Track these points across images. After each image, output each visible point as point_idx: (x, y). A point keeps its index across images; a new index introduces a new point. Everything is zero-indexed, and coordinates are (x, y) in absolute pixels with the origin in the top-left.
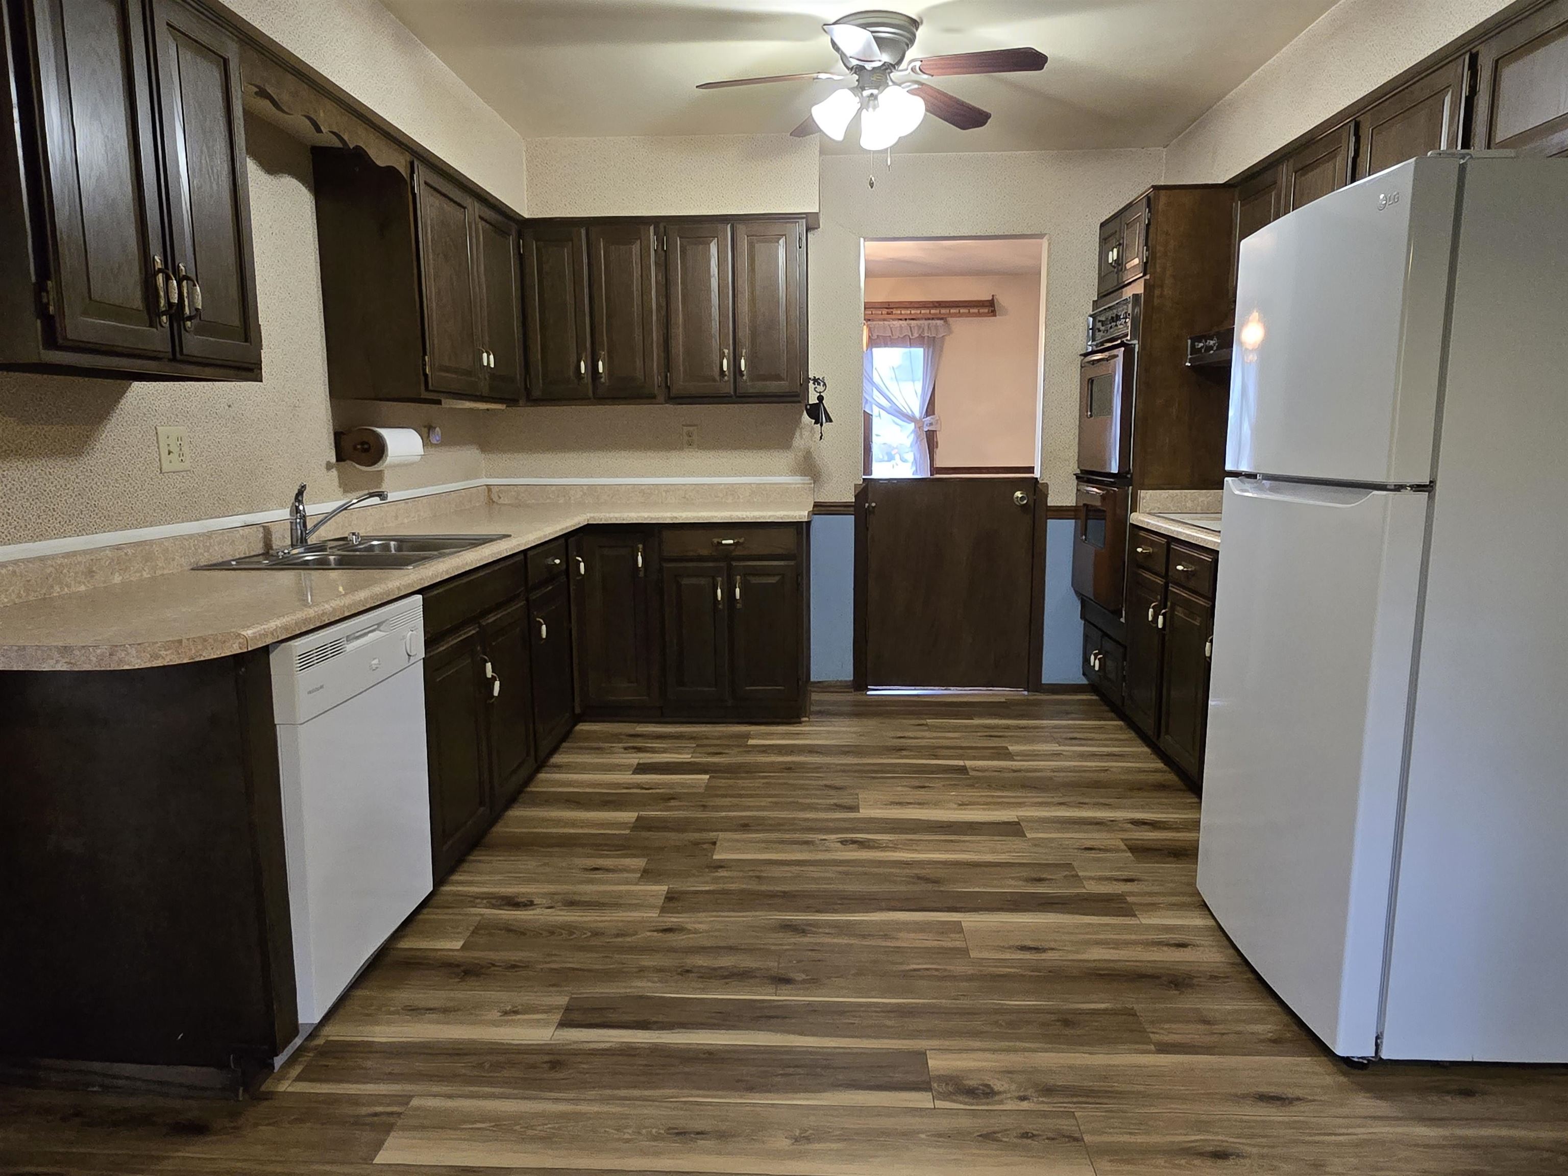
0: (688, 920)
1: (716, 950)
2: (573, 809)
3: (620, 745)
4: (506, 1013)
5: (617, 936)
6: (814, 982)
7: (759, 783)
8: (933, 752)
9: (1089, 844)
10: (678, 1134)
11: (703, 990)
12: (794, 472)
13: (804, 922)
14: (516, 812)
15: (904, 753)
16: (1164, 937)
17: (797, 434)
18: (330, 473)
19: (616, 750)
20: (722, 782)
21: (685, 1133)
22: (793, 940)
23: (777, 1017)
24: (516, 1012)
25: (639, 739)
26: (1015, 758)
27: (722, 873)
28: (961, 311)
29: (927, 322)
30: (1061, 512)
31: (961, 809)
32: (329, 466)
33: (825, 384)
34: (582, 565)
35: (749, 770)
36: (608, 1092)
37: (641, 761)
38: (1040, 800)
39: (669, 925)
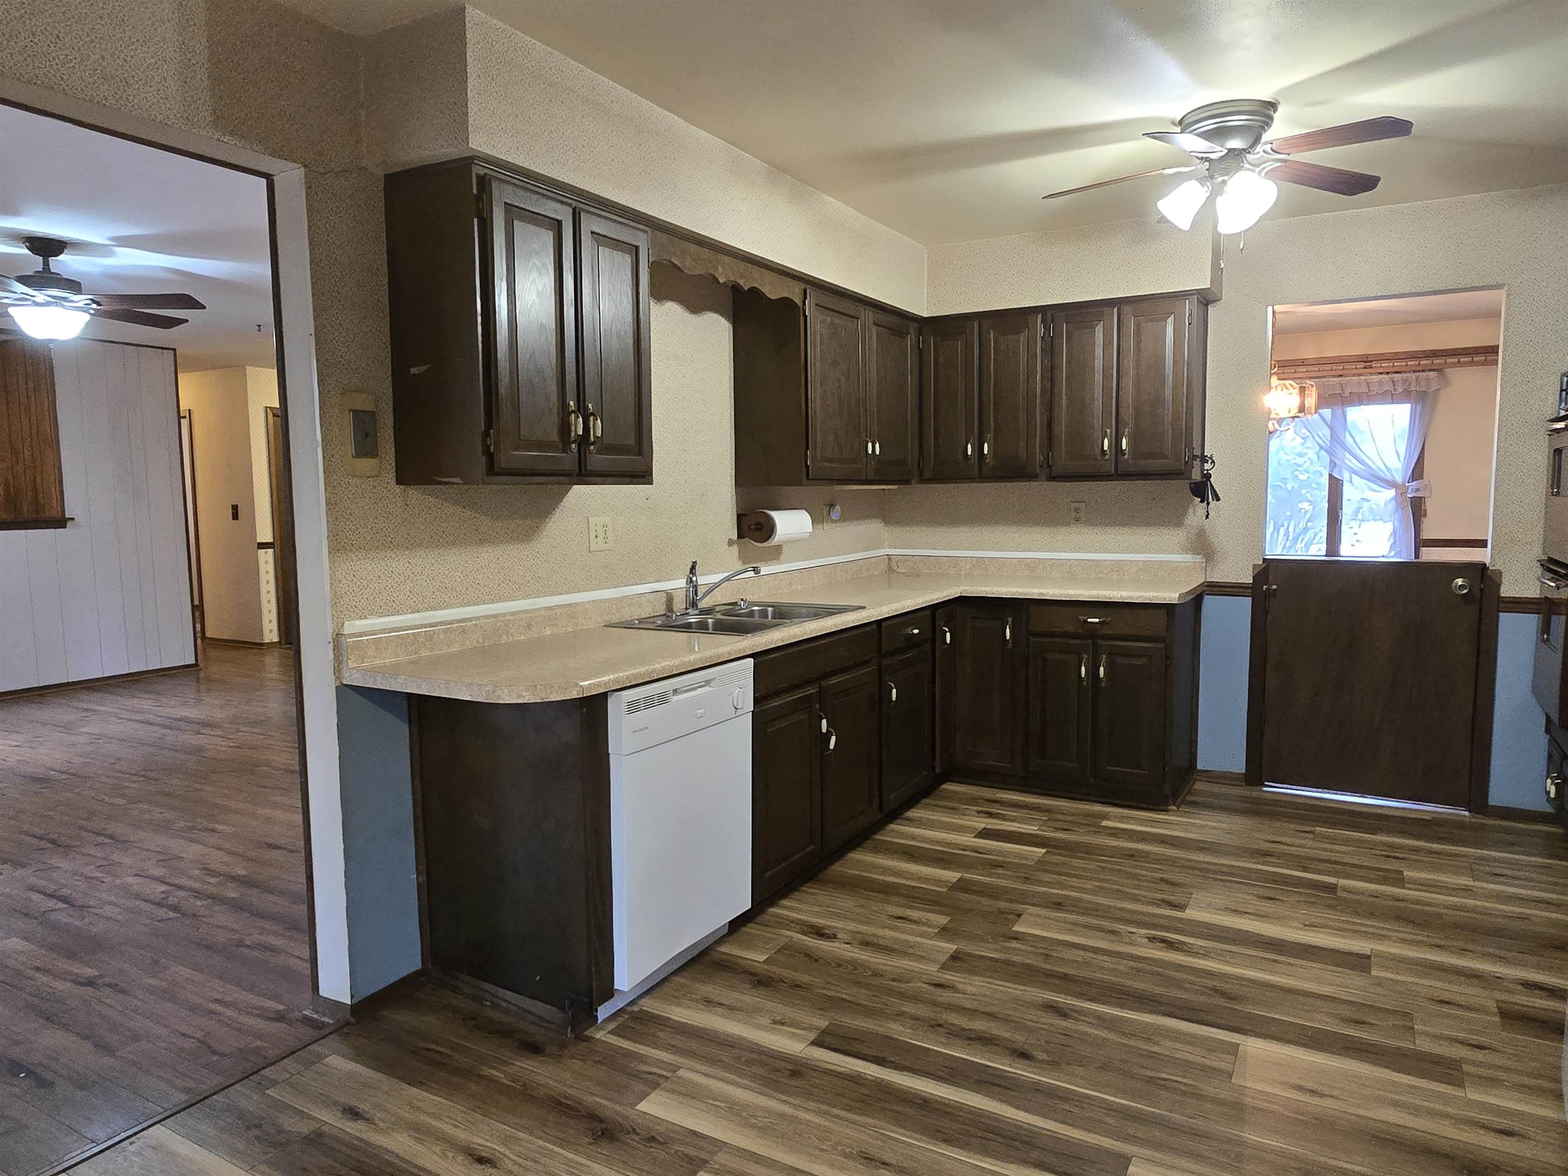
0: (962, 980)
1: (973, 1013)
2: (908, 861)
3: (975, 808)
4: (775, 1022)
5: (894, 980)
6: (1053, 1064)
7: (1092, 865)
8: (1303, 863)
9: (1446, 996)
10: (866, 1158)
11: (944, 1045)
12: (1185, 550)
13: (1071, 1007)
14: (857, 855)
15: (1271, 859)
16: (1486, 1118)
17: (1191, 511)
18: (731, 548)
19: (967, 812)
20: (1057, 859)
21: (872, 1159)
22: (1052, 1021)
23: (999, 1086)
24: (782, 1024)
25: (998, 806)
26: (1407, 885)
27: (1014, 944)
28: (1462, 360)
29: (1414, 375)
30: (1519, 605)
31: (1305, 930)
32: (731, 543)
33: (1213, 462)
34: (948, 635)
35: (1088, 851)
36: (825, 1107)
37: (989, 827)
38: (1410, 937)
39: (942, 981)
